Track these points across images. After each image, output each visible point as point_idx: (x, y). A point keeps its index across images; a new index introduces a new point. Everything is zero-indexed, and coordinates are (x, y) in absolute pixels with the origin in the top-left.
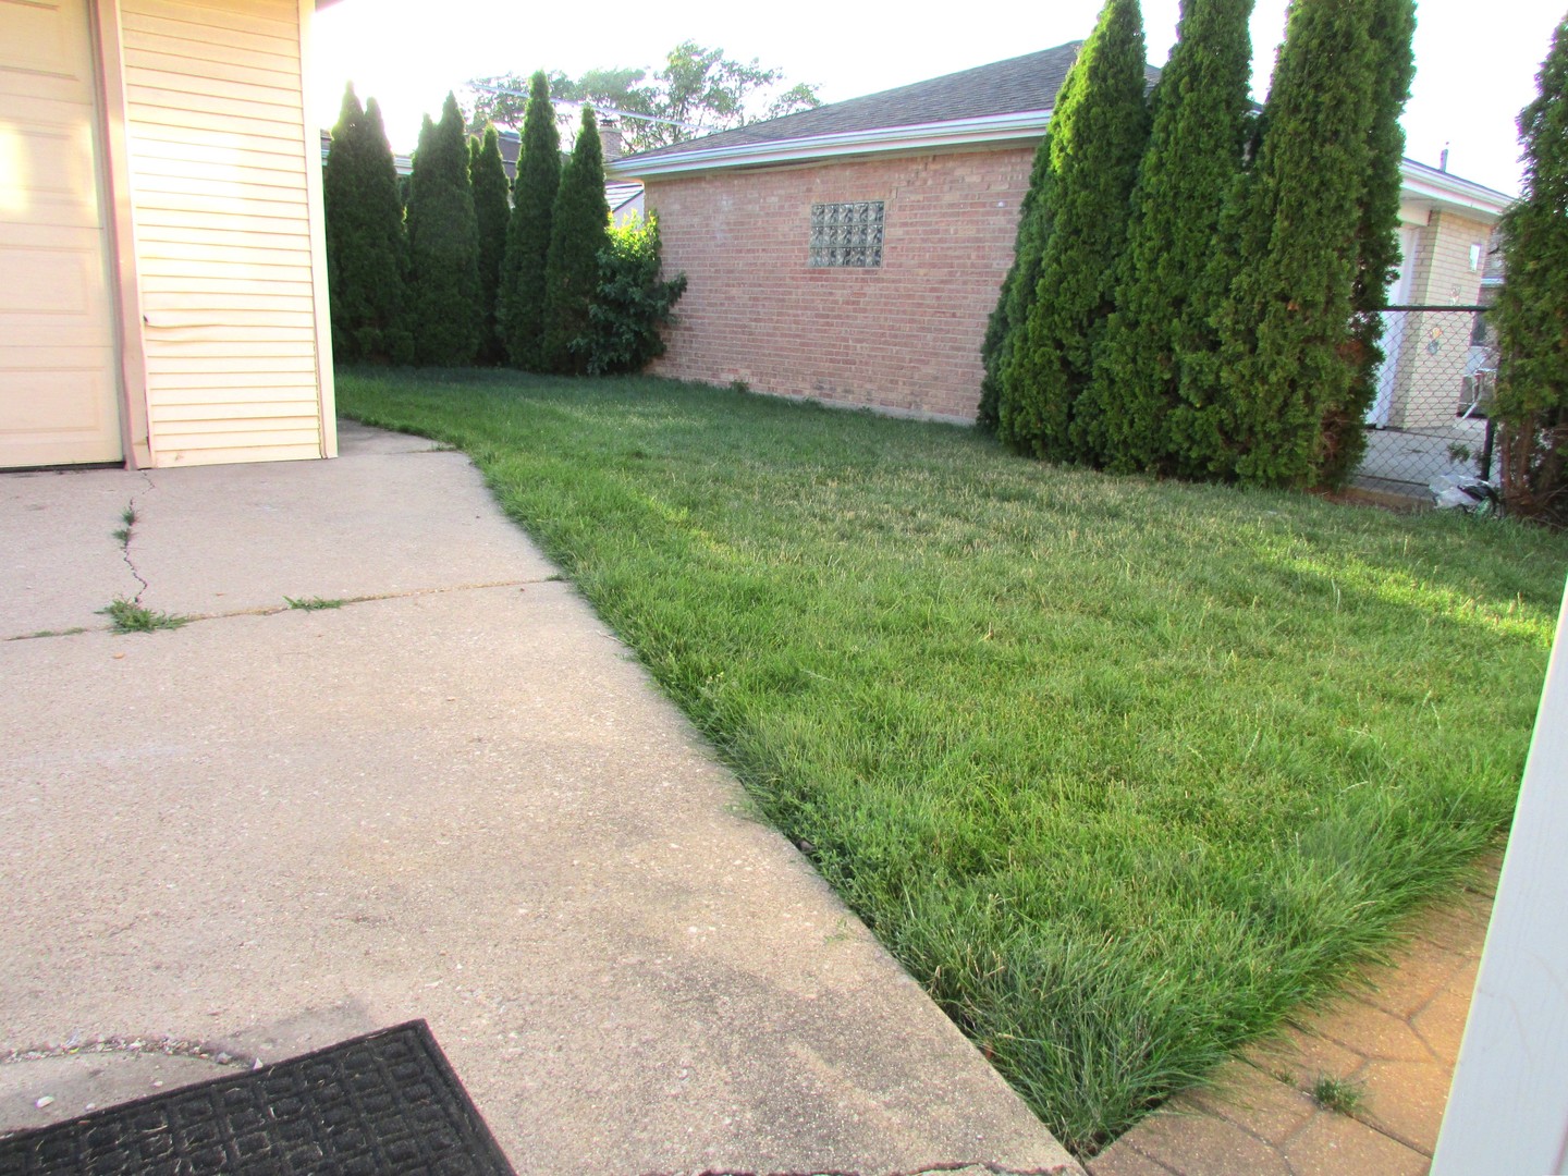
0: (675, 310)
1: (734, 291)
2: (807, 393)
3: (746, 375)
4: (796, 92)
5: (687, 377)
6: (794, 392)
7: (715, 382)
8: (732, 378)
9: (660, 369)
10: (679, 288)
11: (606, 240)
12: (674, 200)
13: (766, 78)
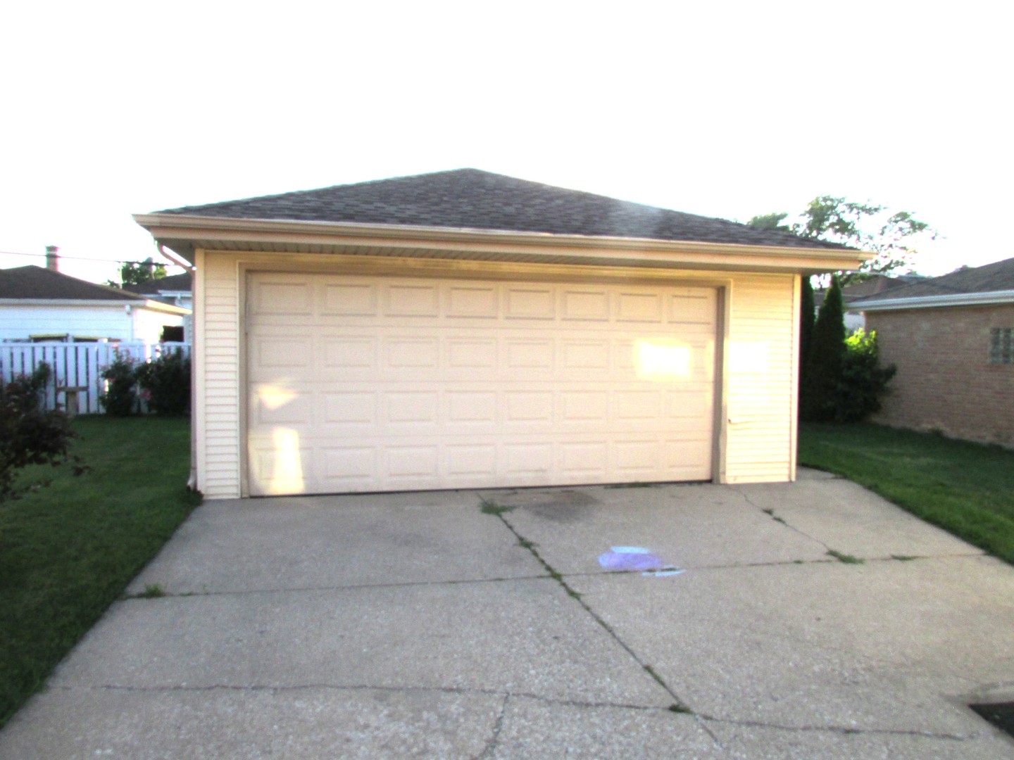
0: (888, 384)
1: (932, 376)
2: (988, 438)
3: (940, 425)
4: (898, 215)
5: (898, 424)
6: (979, 437)
7: (917, 429)
8: (930, 427)
9: (876, 419)
10: (891, 372)
11: (845, 346)
12: (887, 324)
13: (876, 210)
